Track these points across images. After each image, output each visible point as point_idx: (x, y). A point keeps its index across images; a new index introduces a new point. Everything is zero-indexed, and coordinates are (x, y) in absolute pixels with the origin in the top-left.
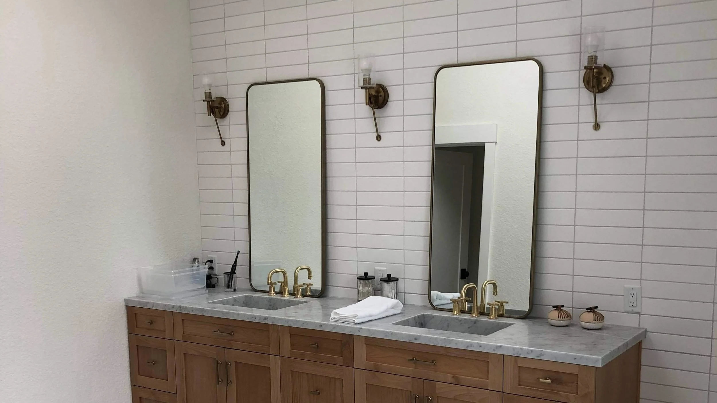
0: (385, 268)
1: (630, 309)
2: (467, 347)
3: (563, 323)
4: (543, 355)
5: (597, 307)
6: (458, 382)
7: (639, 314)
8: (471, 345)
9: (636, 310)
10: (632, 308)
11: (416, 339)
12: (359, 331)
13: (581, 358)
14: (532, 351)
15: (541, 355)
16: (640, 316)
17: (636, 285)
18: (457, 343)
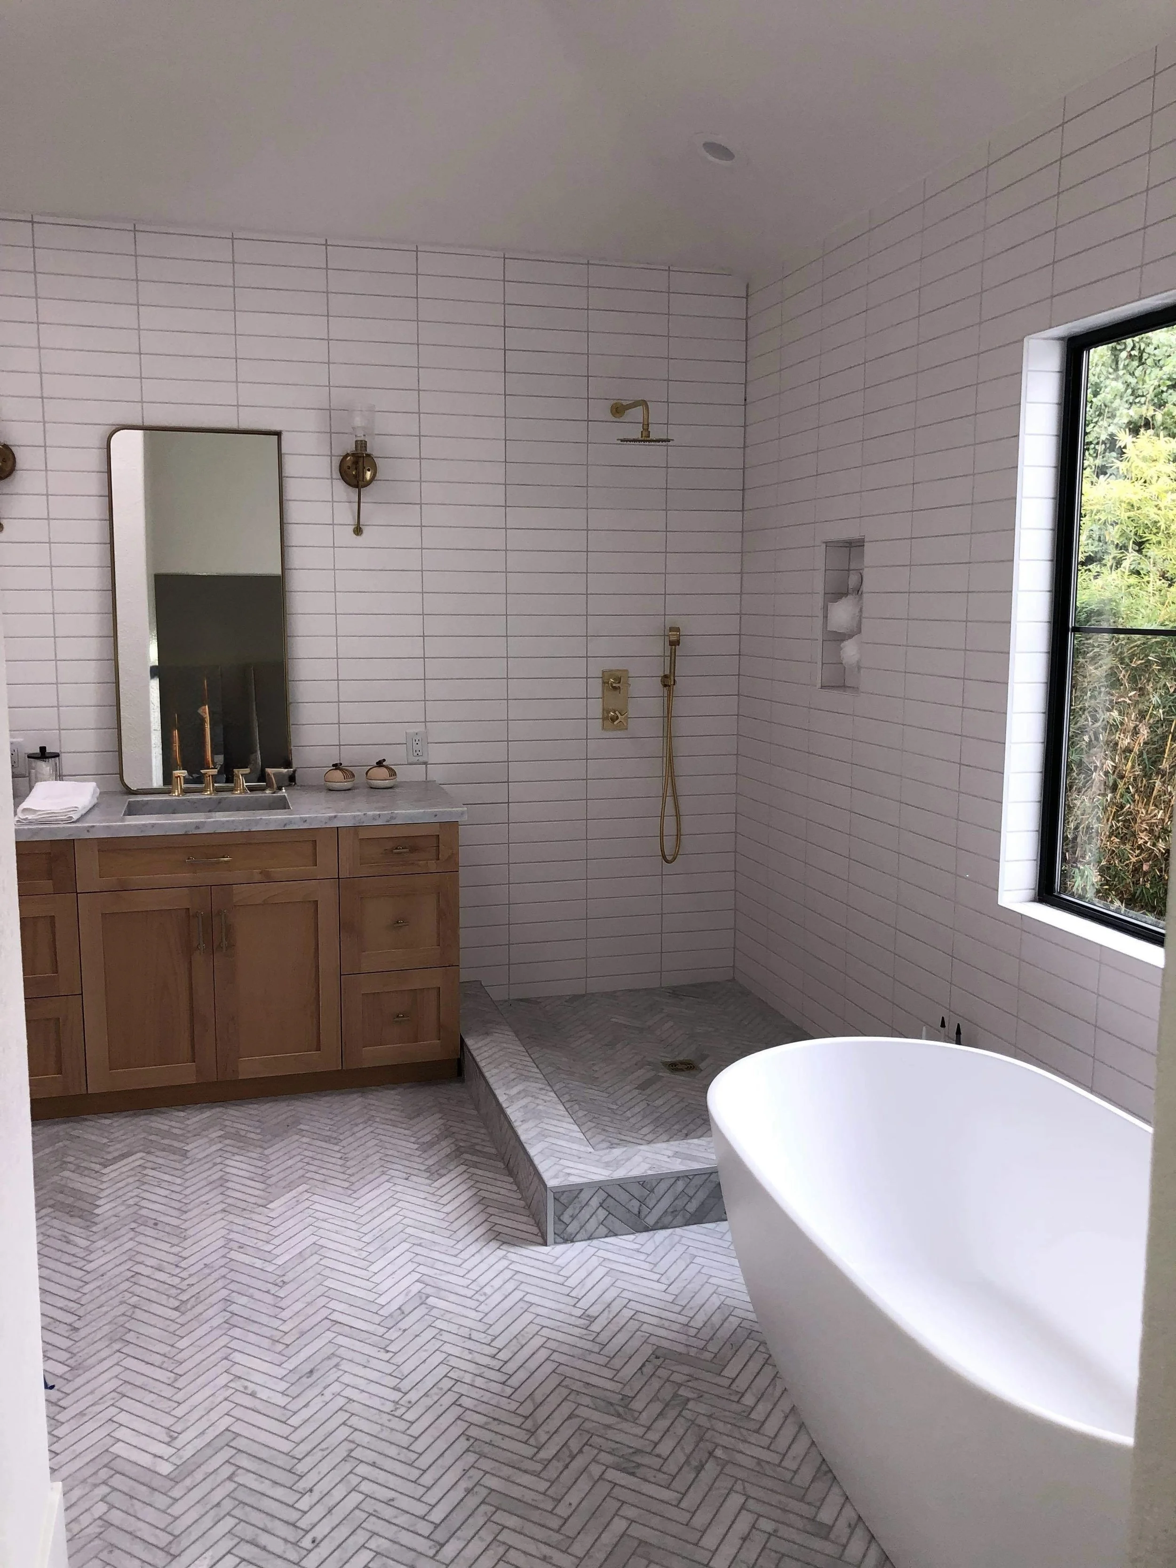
0: (22, 740)
1: (415, 759)
2: (285, 825)
3: (347, 785)
4: (395, 818)
5: (384, 760)
6: (268, 878)
7: (426, 763)
8: (290, 822)
9: (421, 759)
10: (418, 758)
11: (197, 828)
12: (88, 831)
13: (443, 813)
14: (379, 815)
15: (392, 818)
16: (426, 766)
17: (420, 728)
18: (268, 822)
